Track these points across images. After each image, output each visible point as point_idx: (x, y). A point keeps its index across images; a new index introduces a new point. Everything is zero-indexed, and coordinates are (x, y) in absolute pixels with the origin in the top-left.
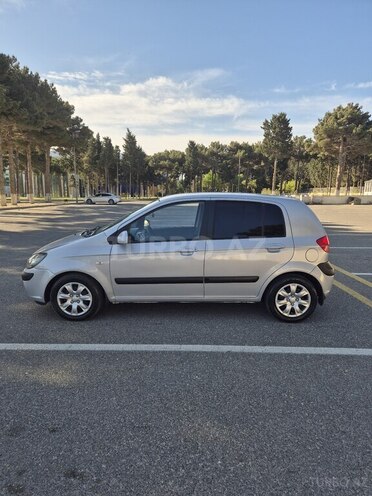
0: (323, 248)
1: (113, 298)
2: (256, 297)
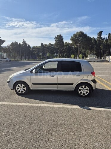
0: (93, 75)
1: (31, 88)
2: (73, 89)
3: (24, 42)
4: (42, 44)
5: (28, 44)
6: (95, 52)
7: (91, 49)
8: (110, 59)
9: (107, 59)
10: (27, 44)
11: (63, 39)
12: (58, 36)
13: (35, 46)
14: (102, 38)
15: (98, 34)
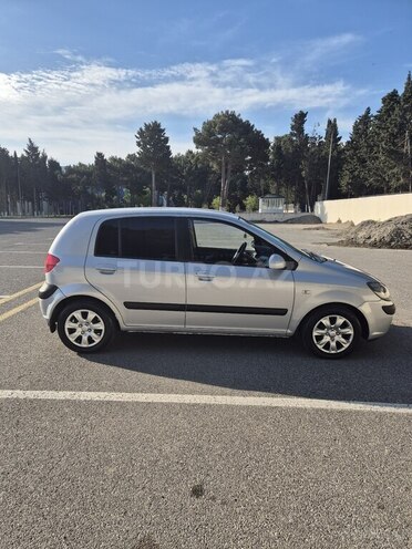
3: (33, 149)
4: (100, 156)
5: (49, 158)
10: (45, 157)
11: (167, 140)
12: (147, 127)
13: (76, 164)
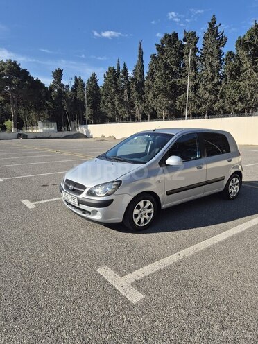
6: (47, 116)
7: (39, 108)
8: (88, 132)
9: (82, 130)
14: (63, 85)
15: (54, 74)
